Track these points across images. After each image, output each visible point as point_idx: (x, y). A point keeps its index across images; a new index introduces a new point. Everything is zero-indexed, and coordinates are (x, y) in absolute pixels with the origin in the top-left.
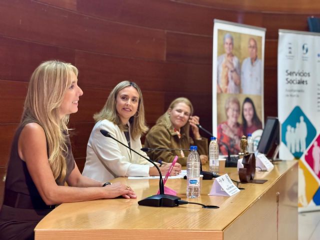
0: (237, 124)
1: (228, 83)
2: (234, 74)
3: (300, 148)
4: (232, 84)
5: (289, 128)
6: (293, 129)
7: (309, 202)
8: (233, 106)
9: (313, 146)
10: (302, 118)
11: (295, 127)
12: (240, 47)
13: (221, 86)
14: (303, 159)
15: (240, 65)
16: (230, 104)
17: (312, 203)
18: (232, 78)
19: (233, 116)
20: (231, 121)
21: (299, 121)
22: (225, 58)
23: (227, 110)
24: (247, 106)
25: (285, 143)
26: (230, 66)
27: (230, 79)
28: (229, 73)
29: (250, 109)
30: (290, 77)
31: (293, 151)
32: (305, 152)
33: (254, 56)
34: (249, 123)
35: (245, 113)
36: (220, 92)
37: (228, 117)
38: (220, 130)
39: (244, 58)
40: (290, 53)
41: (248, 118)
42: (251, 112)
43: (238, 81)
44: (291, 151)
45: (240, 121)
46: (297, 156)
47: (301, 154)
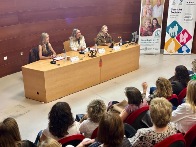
0: (149, 27)
1: (147, 14)
2: (149, 11)
3: (174, 34)
4: (148, 14)
5: (170, 28)
6: (172, 28)
7: (176, 51)
8: (148, 21)
9: (180, 34)
10: (176, 25)
11: (173, 28)
12: (153, 2)
13: (143, 15)
14: (175, 38)
15: (152, 8)
16: (147, 20)
17: (177, 52)
18: (148, 12)
19: (147, 24)
20: (147, 26)
21: (175, 26)
22: (145, 6)
23: (145, 22)
24: (154, 21)
25: (168, 33)
26: (148, 8)
27: (147, 13)
28: (147, 11)
29: (155, 22)
30: (173, 11)
31: (171, 35)
32: (176, 36)
33: (159, 4)
34: (155, 26)
35: (153, 23)
36: (143, 17)
37: (145, 25)
38: (142, 29)
39: (155, 5)
40: (174, 2)
41: (154, 25)
42: (156, 23)
43: (151, 13)
44: (170, 35)
45: (151, 25)
46: (173, 37)
47: (174, 36)
